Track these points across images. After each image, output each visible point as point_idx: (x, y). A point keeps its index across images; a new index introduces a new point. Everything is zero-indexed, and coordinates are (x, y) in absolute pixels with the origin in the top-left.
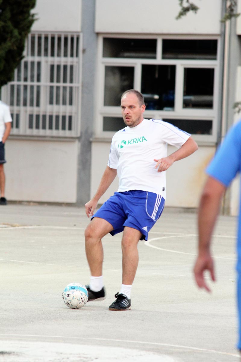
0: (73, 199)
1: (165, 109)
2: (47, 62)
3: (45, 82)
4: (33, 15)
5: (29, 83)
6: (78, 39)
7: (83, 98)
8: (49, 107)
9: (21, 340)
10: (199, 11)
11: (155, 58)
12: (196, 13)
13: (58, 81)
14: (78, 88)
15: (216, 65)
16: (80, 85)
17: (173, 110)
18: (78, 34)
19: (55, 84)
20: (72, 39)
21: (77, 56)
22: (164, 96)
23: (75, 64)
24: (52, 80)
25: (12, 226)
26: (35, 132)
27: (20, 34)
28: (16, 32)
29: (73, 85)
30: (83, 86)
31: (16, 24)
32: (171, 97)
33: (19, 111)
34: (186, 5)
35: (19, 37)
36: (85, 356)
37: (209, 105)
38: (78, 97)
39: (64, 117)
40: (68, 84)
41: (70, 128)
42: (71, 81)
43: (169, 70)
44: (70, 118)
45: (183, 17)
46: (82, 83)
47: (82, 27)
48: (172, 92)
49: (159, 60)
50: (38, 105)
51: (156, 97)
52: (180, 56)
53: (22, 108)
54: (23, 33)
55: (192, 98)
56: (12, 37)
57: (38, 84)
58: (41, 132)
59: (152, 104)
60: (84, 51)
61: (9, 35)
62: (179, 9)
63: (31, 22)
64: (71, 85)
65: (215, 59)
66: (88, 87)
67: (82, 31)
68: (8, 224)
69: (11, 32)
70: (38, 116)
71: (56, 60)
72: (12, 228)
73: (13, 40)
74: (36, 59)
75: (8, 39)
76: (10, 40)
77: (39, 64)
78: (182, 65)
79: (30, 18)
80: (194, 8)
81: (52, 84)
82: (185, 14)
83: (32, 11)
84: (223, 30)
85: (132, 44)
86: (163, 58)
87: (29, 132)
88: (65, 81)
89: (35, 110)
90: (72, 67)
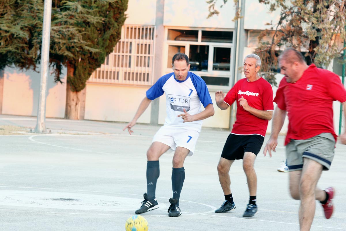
0: (148, 121)
1: (202, 70)
2: (135, 42)
3: (134, 54)
4: (126, 15)
5: (125, 54)
6: (153, 29)
7: (155, 63)
8: (136, 68)
9: (83, 193)
10: (219, 14)
11: (197, 41)
12: (218, 15)
13: (141, 53)
14: (153, 57)
15: (232, 46)
16: (154, 56)
17: (207, 71)
18: (153, 26)
19: (140, 55)
20: (150, 29)
21: (153, 39)
22: (202, 63)
23: (151, 44)
24: (138, 53)
25: (104, 134)
26: (128, 82)
27: (118, 25)
28: (116, 24)
29: (150, 55)
30: (155, 56)
31: (117, 20)
32: (206, 64)
33: (119, 70)
34: (212, 11)
35: (118, 27)
36: (117, 203)
37: (228, 69)
38: (152, 62)
39: (144, 74)
40: (147, 55)
41: (148, 80)
42: (149, 53)
43: (206, 48)
44: (148, 74)
45: (211, 18)
46: (155, 55)
47: (156, 23)
48: (206, 61)
49: (200, 42)
50: (130, 66)
51: (198, 63)
52: (211, 40)
53: (120, 68)
54: (120, 25)
55: (218, 65)
56: (113, 27)
57: (130, 54)
58: (131, 82)
59: (195, 67)
60: (157, 36)
61: (112, 26)
62: (208, 13)
63: (125, 19)
64: (149, 55)
65: (232, 43)
66: (158, 57)
67: (156, 25)
68: (102, 133)
69: (113, 24)
70: (129, 73)
71: (141, 41)
72: (103, 135)
73: (114, 29)
74: (130, 40)
75: (111, 28)
76: (112, 29)
77: (131, 43)
78: (212, 45)
79: (124, 16)
80: (217, 13)
81: (138, 55)
82: (212, 16)
83: (126, 13)
84: (236, 26)
85: (184, 33)
86: (202, 41)
87: (124, 82)
88: (145, 53)
89: (128, 70)
90: (149, 45)
